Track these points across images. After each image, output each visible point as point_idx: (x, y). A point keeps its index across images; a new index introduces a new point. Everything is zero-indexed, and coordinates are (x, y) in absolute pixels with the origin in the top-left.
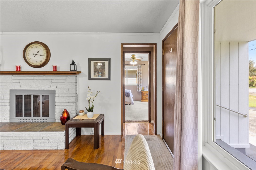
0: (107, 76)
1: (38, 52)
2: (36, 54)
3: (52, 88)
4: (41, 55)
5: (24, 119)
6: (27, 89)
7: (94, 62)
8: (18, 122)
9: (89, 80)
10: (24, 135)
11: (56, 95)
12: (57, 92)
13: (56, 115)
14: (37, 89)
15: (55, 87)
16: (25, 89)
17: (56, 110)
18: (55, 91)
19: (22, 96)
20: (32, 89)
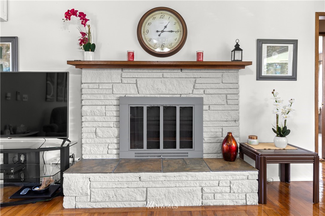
0: (290, 74)
1: (166, 27)
2: (163, 31)
3: (198, 93)
4: (172, 31)
5: (145, 152)
6: (149, 96)
7: (268, 47)
8: (135, 158)
9: (257, 80)
10: (184, 178)
11: (205, 107)
12: (205, 101)
13: (204, 145)
14: (168, 96)
15: (202, 91)
16: (146, 96)
17: (205, 135)
18: (202, 98)
19: (142, 108)
20: (158, 96)
